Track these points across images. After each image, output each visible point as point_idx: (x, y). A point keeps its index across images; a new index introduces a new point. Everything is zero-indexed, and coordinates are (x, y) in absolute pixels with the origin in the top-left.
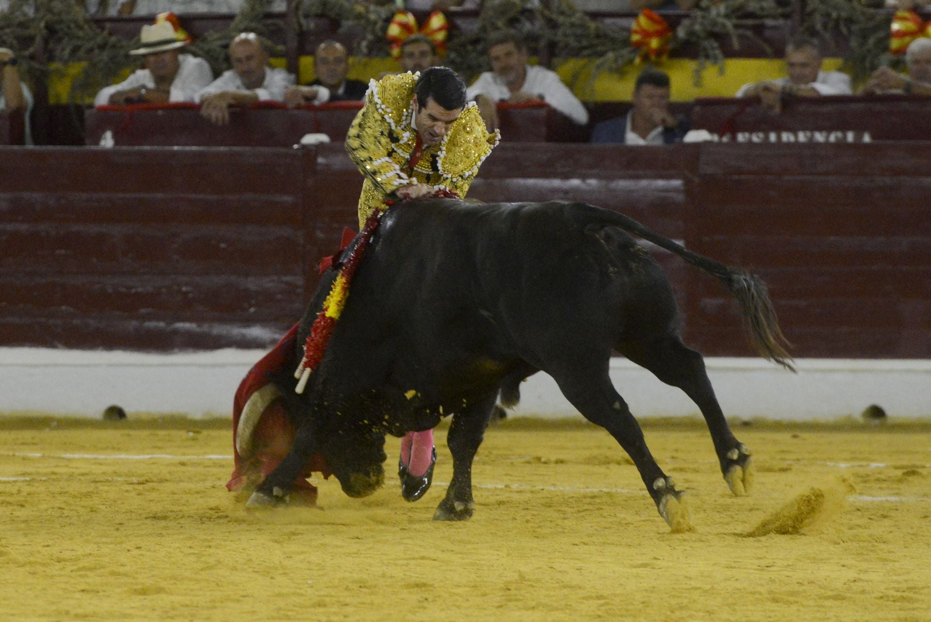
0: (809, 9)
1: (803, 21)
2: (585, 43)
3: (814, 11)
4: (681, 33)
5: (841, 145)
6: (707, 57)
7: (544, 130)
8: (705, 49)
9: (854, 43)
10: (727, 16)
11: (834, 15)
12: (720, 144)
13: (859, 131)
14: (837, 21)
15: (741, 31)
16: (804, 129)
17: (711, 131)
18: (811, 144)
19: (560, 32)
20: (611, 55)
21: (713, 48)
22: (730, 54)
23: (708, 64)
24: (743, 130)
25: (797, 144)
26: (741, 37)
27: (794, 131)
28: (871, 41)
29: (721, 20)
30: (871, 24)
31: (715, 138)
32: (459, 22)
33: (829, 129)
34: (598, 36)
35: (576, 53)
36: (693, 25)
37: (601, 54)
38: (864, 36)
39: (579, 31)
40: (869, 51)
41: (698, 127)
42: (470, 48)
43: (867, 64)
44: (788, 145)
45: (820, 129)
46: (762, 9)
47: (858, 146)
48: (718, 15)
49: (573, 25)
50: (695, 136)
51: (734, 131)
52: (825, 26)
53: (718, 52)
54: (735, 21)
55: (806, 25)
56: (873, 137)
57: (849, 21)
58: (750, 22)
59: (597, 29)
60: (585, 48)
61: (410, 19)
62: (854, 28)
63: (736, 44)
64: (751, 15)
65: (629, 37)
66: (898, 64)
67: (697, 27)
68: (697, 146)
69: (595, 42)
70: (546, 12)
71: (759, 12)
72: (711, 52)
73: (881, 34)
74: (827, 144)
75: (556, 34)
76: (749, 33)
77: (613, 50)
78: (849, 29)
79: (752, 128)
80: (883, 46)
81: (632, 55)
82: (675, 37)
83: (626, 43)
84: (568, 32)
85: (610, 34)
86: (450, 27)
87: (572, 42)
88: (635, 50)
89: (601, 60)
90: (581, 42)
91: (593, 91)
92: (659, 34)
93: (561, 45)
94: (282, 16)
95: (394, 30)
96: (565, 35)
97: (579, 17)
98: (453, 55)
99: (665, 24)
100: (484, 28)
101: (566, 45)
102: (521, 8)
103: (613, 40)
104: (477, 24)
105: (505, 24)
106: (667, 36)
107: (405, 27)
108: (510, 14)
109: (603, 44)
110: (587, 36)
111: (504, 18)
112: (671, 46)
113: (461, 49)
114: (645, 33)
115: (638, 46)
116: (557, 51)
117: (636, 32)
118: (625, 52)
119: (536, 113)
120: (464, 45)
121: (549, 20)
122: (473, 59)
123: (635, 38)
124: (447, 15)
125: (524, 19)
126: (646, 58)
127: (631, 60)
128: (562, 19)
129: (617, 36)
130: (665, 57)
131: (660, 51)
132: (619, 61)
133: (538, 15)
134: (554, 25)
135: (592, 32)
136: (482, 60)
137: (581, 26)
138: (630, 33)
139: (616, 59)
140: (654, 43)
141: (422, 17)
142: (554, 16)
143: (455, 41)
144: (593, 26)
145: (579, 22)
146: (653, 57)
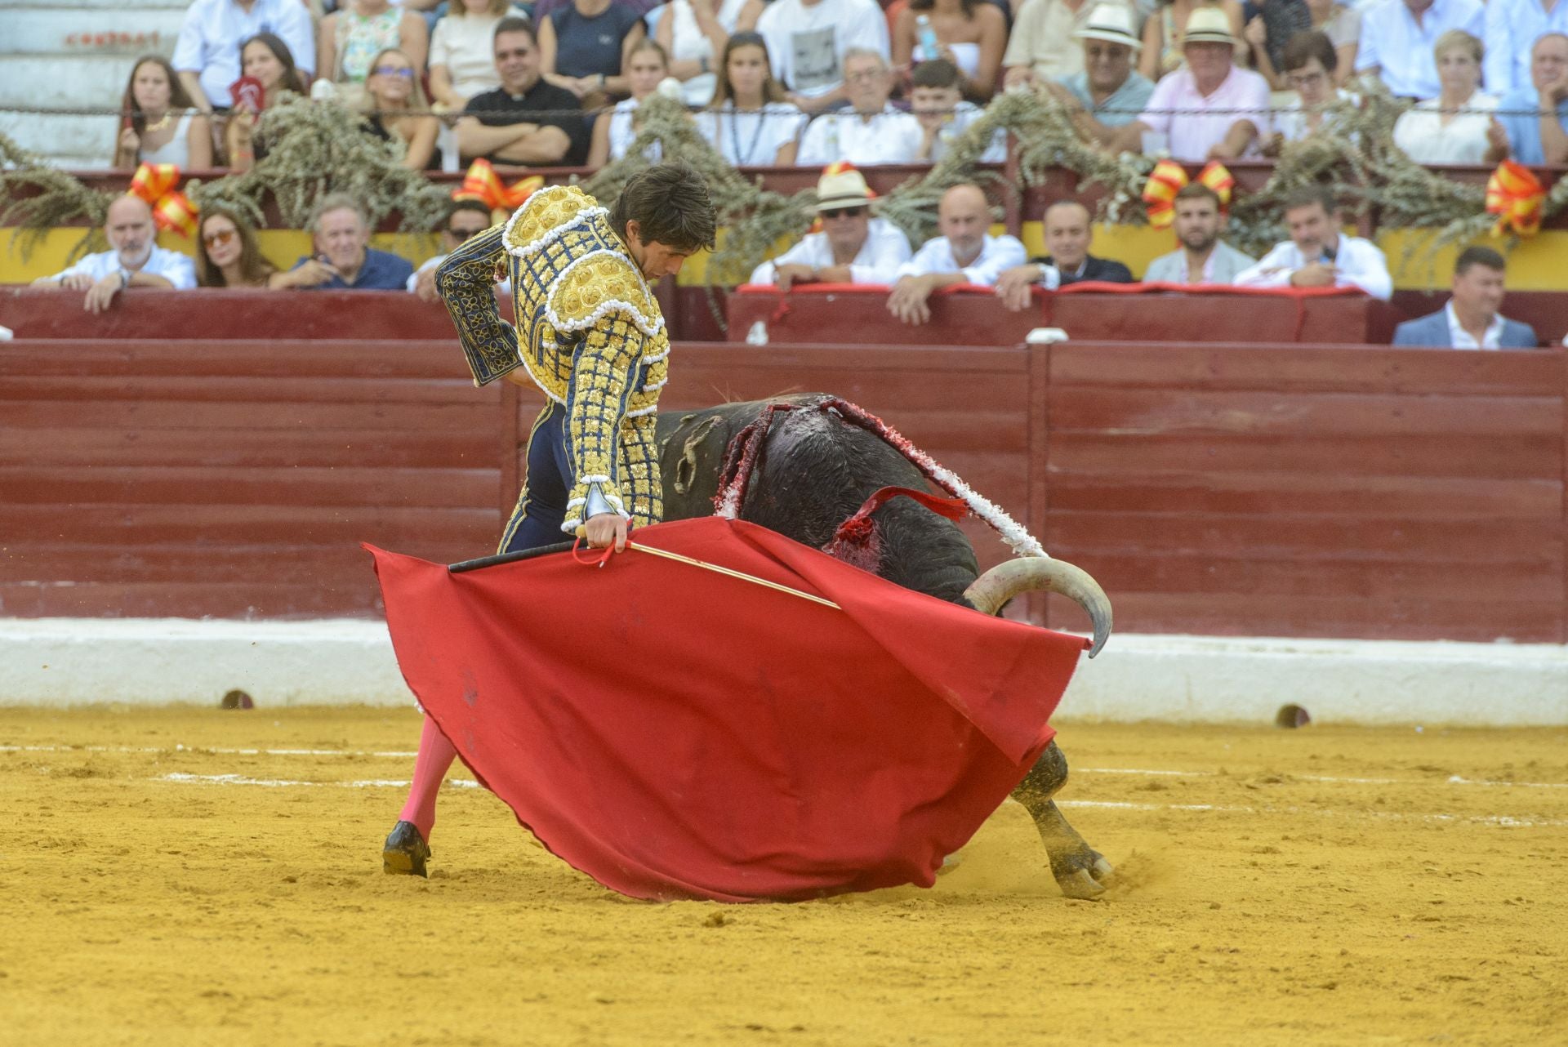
2: (1423, 207)
4: (1559, 194)
7: (1362, 327)
19: (1388, 193)
20: (1457, 225)
32: (1247, 177)
34: (1441, 198)
35: (1408, 220)
37: (1443, 223)
39: (1413, 191)
42: (1260, 213)
49: (1405, 183)
59: (1440, 188)
60: (1423, 214)
61: (1177, 174)
65: (1485, 198)
69: (1437, 205)
70: (1370, 165)
75: (1381, 195)
77: (1461, 216)
81: (1488, 224)
82: (1549, 199)
83: (1480, 207)
84: (1400, 191)
85: (1458, 194)
86: (1236, 186)
87: (1404, 205)
88: (1491, 219)
89: (1444, 232)
90: (1415, 205)
91: (1432, 274)
92: (1525, 195)
93: (1389, 210)
94: (1000, 168)
95: (1153, 188)
96: (1395, 196)
97: (1417, 174)
98: (1237, 223)
99: (1536, 181)
100: (1281, 187)
101: (1396, 211)
102: (1330, 159)
103: (1461, 203)
104: (1272, 183)
105: (1311, 181)
106: (1539, 199)
107: (1169, 183)
108: (1318, 167)
109: (1448, 210)
110: (1425, 198)
111: (1310, 173)
112: (1543, 212)
113: (1249, 215)
114: (1507, 193)
115: (1497, 212)
116: (1383, 218)
117: (1495, 193)
118: (1479, 221)
119: (1354, 304)
120: (1252, 210)
121: (1373, 175)
122: (1265, 230)
123: (1493, 201)
124: (1231, 169)
125: (1336, 174)
126: (1507, 228)
127: (1487, 231)
128: (1390, 173)
129: (1467, 198)
130: (1533, 229)
131: (1527, 220)
132: (1471, 233)
133: (1357, 170)
134: (1380, 181)
135: (1433, 193)
136: (1277, 230)
137: (1417, 184)
138: (1487, 192)
139: (1466, 230)
140: (1520, 207)
141: (1195, 171)
142: (1380, 169)
143: (1241, 202)
144: (1433, 182)
145: (1414, 179)
146: (1518, 228)
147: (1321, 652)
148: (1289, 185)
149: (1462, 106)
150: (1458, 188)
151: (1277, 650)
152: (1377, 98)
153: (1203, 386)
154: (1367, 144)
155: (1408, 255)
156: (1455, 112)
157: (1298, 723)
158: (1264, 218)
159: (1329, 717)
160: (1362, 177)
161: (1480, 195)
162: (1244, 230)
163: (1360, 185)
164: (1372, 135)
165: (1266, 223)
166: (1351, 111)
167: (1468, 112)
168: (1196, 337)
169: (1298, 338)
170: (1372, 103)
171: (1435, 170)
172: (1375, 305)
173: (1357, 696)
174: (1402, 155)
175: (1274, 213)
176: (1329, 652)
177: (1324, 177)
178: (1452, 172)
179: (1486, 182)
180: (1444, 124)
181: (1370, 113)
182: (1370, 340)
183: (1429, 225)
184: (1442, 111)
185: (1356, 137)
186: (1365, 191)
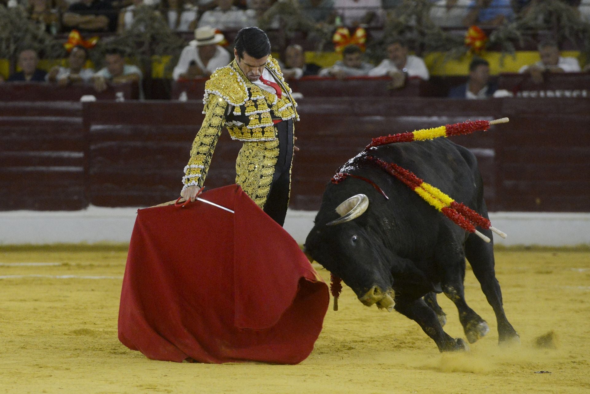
0: (562, 25)
1: (558, 31)
2: (440, 44)
3: (565, 26)
4: (492, 38)
5: (579, 98)
6: (506, 51)
7: (418, 90)
8: (505, 46)
9: (586, 43)
10: (518, 29)
11: (576, 28)
12: (514, 98)
14: (577, 32)
15: (525, 37)
16: (559, 89)
17: (509, 91)
18: (563, 98)
19: (426, 38)
20: (454, 51)
21: (510, 46)
22: (519, 49)
23: (507, 54)
24: (526, 90)
25: (555, 98)
26: (525, 40)
27: (554, 90)
29: (514, 31)
31: (511, 94)
32: (372, 33)
33: (572, 89)
34: (447, 40)
35: (435, 49)
36: (499, 34)
37: (448, 50)
39: (436, 37)
41: (502, 88)
42: (378, 47)
44: (551, 98)
45: (568, 89)
48: (512, 28)
49: (433, 34)
50: (501, 94)
51: (522, 91)
52: (571, 34)
53: (512, 48)
54: (522, 31)
55: (560, 33)
57: (584, 31)
58: (530, 32)
59: (447, 36)
60: (440, 46)
61: (345, 32)
62: (587, 35)
63: (522, 44)
64: (531, 28)
65: (464, 40)
67: (501, 35)
68: (501, 99)
69: (445, 43)
70: (419, 27)
72: (508, 48)
74: (572, 98)
75: (424, 40)
76: (529, 38)
77: (455, 47)
78: (583, 35)
79: (531, 89)
81: (466, 50)
82: (489, 40)
83: (462, 43)
84: (431, 38)
85: (454, 38)
86: (368, 36)
87: (433, 43)
89: (448, 53)
90: (437, 43)
91: (444, 70)
92: (481, 39)
93: (427, 45)
94: (277, 30)
95: (337, 38)
96: (429, 40)
97: (437, 30)
98: (369, 51)
99: (483, 33)
100: (385, 36)
101: (430, 45)
102: (405, 26)
103: (455, 42)
104: (382, 34)
105: (397, 34)
106: (485, 40)
107: (343, 36)
108: (400, 28)
109: (450, 44)
110: (441, 40)
111: (397, 31)
112: (487, 45)
113: (373, 47)
114: (473, 38)
115: (469, 45)
116: (425, 48)
117: (468, 37)
118: (462, 48)
120: (375, 45)
121: (420, 32)
122: (379, 53)
123: (467, 41)
124: (366, 30)
125: (406, 31)
126: (473, 52)
127: (465, 53)
128: (427, 31)
129: (457, 40)
130: (484, 51)
131: (481, 48)
132: (459, 53)
133: (415, 29)
134: (423, 34)
135: (444, 38)
137: (438, 35)
138: (465, 37)
139: (457, 52)
140: (478, 44)
142: (424, 30)
143: (370, 43)
144: (444, 34)
145: (437, 32)
146: (478, 51)
148: (389, 35)
149: (455, 5)
153: (356, 114)
154: (419, 20)
155: (435, 62)
156: (452, 7)
158: (379, 49)
160: (416, 32)
162: (371, 53)
164: (421, 15)
166: (412, 7)
167: (457, 7)
168: (353, 95)
170: (420, 4)
175: (383, 46)
177: (401, 32)
179: (464, 33)
180: (448, 12)
181: (419, 8)
183: (443, 51)
184: (446, 6)
185: (414, 17)
186: (417, 37)
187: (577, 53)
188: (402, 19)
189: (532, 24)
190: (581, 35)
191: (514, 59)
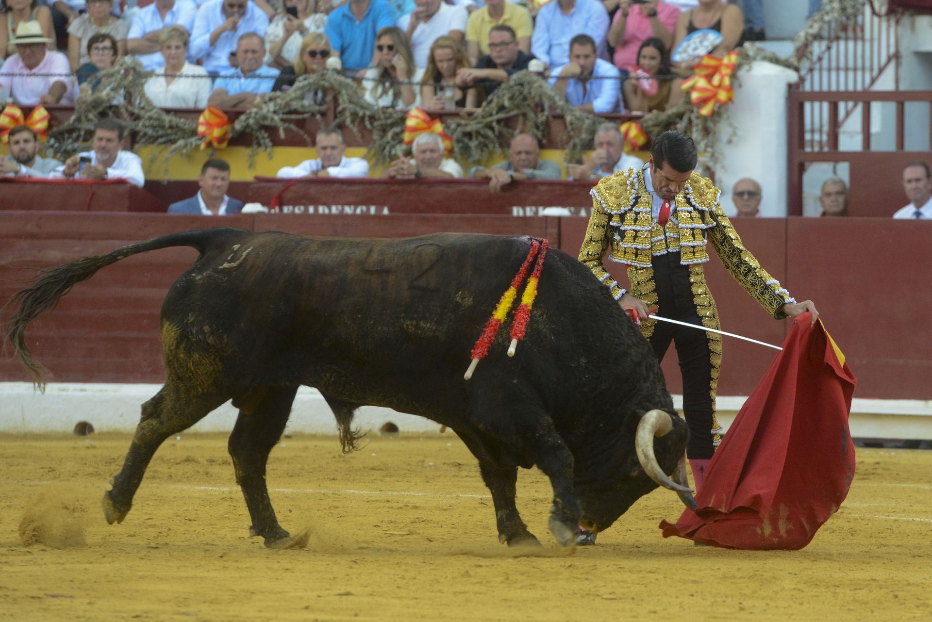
0: (340, 108)
1: (335, 117)
2: (161, 132)
3: (344, 110)
5: (365, 217)
6: (259, 145)
7: (126, 202)
8: (257, 138)
9: (376, 136)
10: (275, 112)
11: (361, 113)
12: (269, 214)
13: (380, 204)
14: (363, 119)
15: (286, 125)
16: (336, 204)
17: (263, 204)
18: (342, 216)
19: (141, 124)
20: (181, 142)
21: (264, 138)
22: (277, 142)
23: (260, 150)
24: (288, 204)
25: (330, 216)
26: (286, 130)
27: (328, 205)
28: (390, 135)
29: (270, 115)
30: (389, 121)
31: (265, 209)
32: (58, 114)
33: (356, 204)
34: (171, 127)
35: (153, 140)
36: (247, 119)
37: (173, 142)
38: (384, 130)
39: (156, 123)
40: (388, 142)
41: (253, 201)
42: (66, 136)
43: (386, 152)
44: (324, 216)
45: (349, 204)
46: (303, 106)
47: (379, 217)
48: (268, 111)
49: (150, 118)
50: (251, 208)
51: (281, 205)
52: (353, 122)
53: (268, 141)
54: (281, 116)
55: (337, 121)
56: (390, 210)
57: (372, 118)
58: (294, 117)
59: (170, 121)
60: (161, 136)
61: (18, 113)
62: (376, 124)
63: (282, 134)
64: (295, 112)
65: (197, 127)
66: (408, 153)
67: (251, 121)
68: (252, 216)
69: (169, 131)
70: (130, 108)
71: (301, 109)
72: (262, 142)
73: (397, 129)
74: (354, 216)
75: (138, 125)
76: (293, 127)
77: (183, 138)
78: (371, 124)
79: (295, 202)
80: (398, 138)
81: (199, 142)
82: (233, 128)
83: (194, 133)
84: (147, 123)
85: (181, 125)
86: (52, 118)
87: (150, 132)
88: (200, 139)
89: (174, 147)
90: (157, 132)
91: (166, 171)
92: (220, 125)
93: (141, 134)
95: (4, 120)
96: (144, 126)
97: (156, 112)
98: (52, 141)
99: (225, 118)
100: (78, 120)
101: (145, 134)
102: (108, 104)
103: (183, 130)
104: (73, 118)
105: (95, 116)
106: (227, 128)
107: (13, 118)
108: (100, 109)
109: (176, 134)
110: (162, 127)
111: (96, 112)
112: (230, 136)
113: (59, 137)
114: (209, 125)
115: (203, 136)
116: (138, 139)
117: (202, 124)
118: (193, 140)
119: (121, 189)
120: (61, 133)
121: (132, 114)
122: (69, 145)
123: (201, 129)
124: (48, 109)
125: (110, 114)
126: (209, 145)
127: (198, 146)
128: (142, 113)
129: (186, 127)
130: (224, 145)
131: (221, 140)
132: (189, 147)
133: (123, 110)
134: (136, 118)
135: (167, 125)
136: (76, 145)
137: (157, 119)
138: (198, 124)
139: (186, 146)
140: (217, 133)
141: (28, 111)
142: (136, 111)
143: (55, 129)
144: (167, 119)
145: (155, 116)
146: (215, 144)
147: (101, 391)
148: (83, 118)
149: (178, 73)
150: (181, 121)
151: (74, 390)
152: (134, 69)
153: (33, 236)
154: (129, 97)
155: (153, 160)
156: (173, 76)
157: (87, 432)
158: (69, 138)
159: (105, 429)
160: (126, 115)
161: (194, 126)
162: (56, 145)
163: (125, 120)
164: (131, 90)
165: (70, 141)
166: (119, 77)
167: (181, 76)
168: (29, 208)
169: (89, 209)
170: (132, 72)
171: (168, 111)
172: (134, 188)
173: (121, 416)
174: (149, 102)
175: (74, 135)
176: (106, 391)
178: (177, 112)
179: (198, 118)
180: (168, 84)
181: (130, 78)
182: (130, 209)
183: (164, 143)
184: (166, 75)
185: (122, 92)
186: (128, 123)
187: (363, 151)
188: (104, 93)
189: (296, 105)
190: (367, 123)
191: (270, 157)
